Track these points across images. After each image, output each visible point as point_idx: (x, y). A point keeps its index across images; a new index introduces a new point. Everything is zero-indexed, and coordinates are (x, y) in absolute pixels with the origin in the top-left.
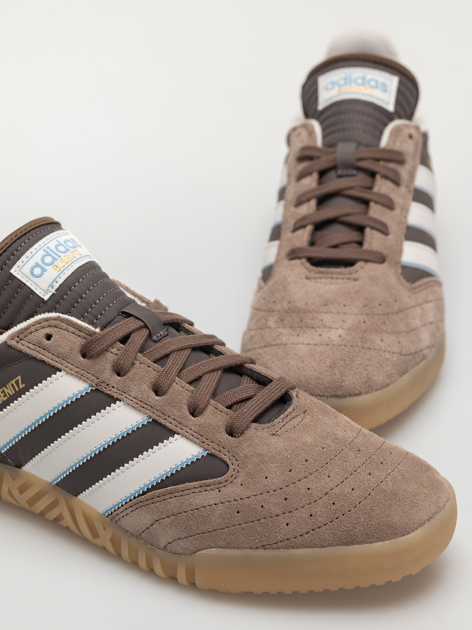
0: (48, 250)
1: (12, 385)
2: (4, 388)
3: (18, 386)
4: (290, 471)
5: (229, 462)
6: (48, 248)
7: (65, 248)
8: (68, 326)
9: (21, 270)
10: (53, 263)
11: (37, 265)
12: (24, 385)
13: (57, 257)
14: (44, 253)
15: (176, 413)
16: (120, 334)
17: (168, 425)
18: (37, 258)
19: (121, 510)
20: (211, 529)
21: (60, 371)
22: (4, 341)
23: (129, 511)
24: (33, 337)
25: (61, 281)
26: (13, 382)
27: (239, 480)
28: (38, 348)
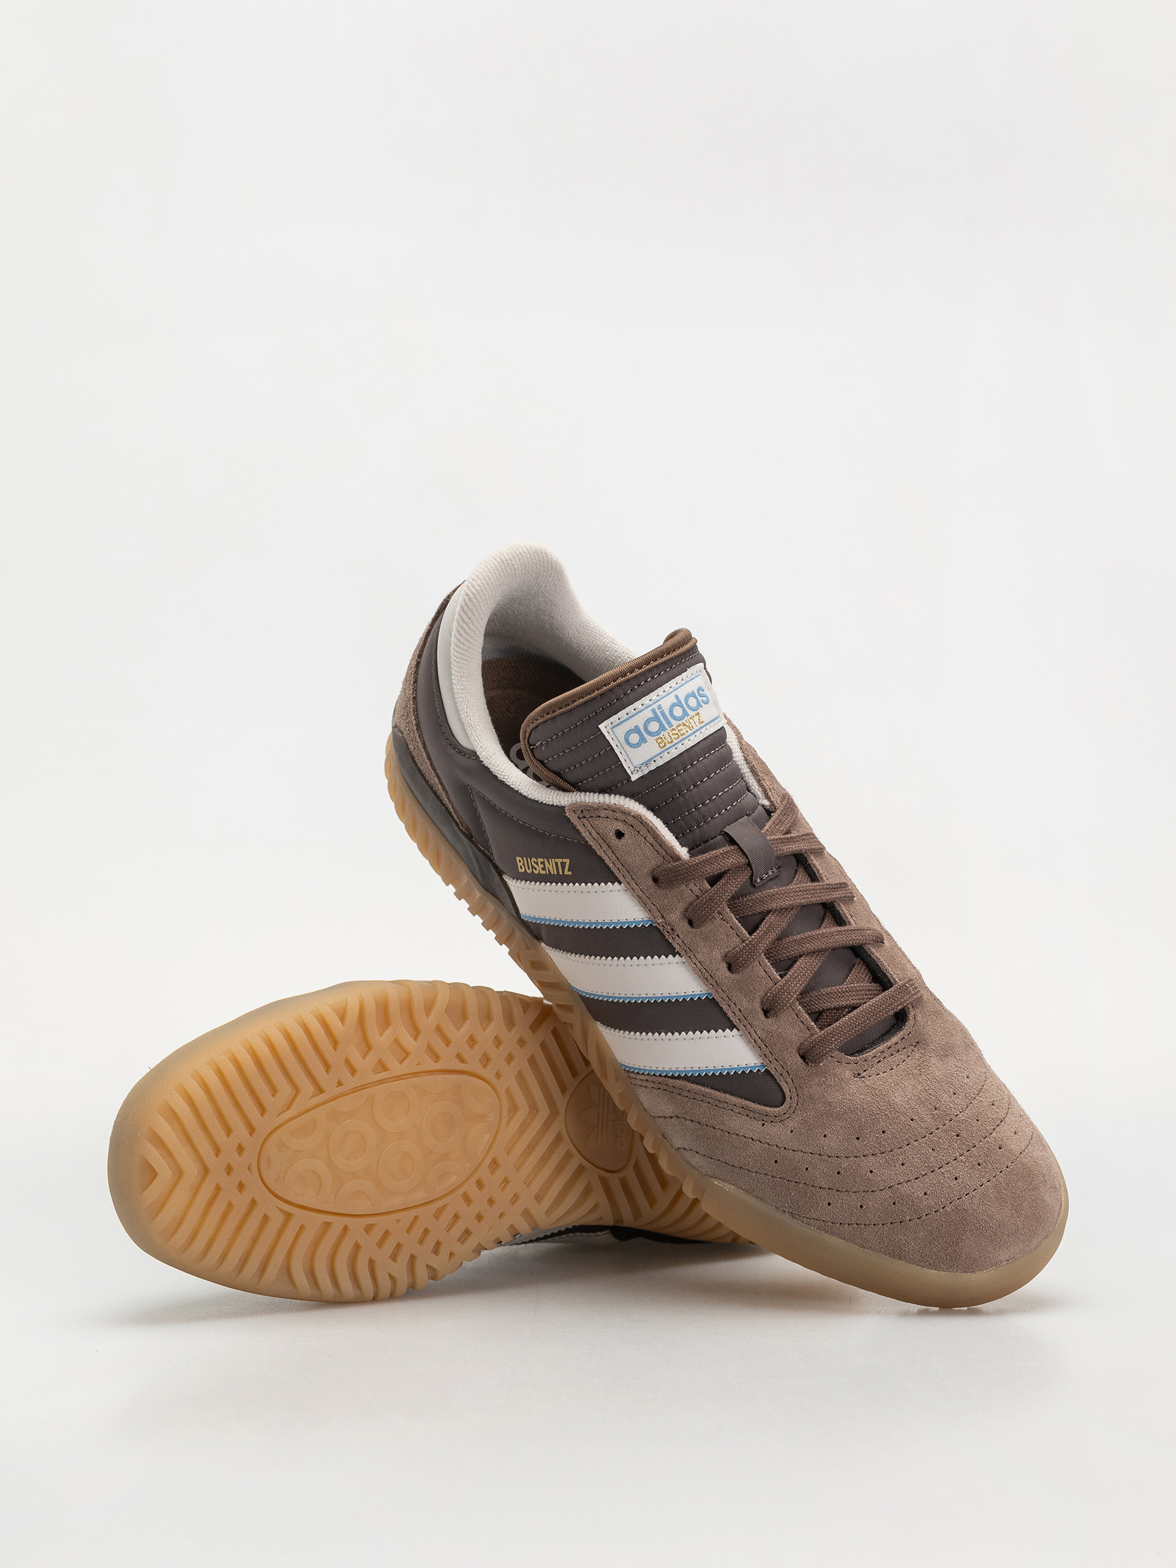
0: (658, 712)
1: (556, 863)
2: (545, 860)
3: (563, 872)
4: (858, 1138)
5: (788, 1094)
6: (660, 707)
7: (684, 710)
8: (648, 834)
9: (614, 730)
10: (658, 733)
11: (636, 730)
12: (570, 873)
13: (667, 726)
14: (651, 715)
15: (745, 1004)
16: (712, 870)
17: (730, 1014)
18: (639, 721)
19: (642, 1077)
20: (736, 1164)
21: (620, 883)
22: (563, 805)
23: (650, 1085)
24: (601, 824)
25: (660, 762)
26: (559, 861)
27: (791, 1124)
28: (601, 841)
